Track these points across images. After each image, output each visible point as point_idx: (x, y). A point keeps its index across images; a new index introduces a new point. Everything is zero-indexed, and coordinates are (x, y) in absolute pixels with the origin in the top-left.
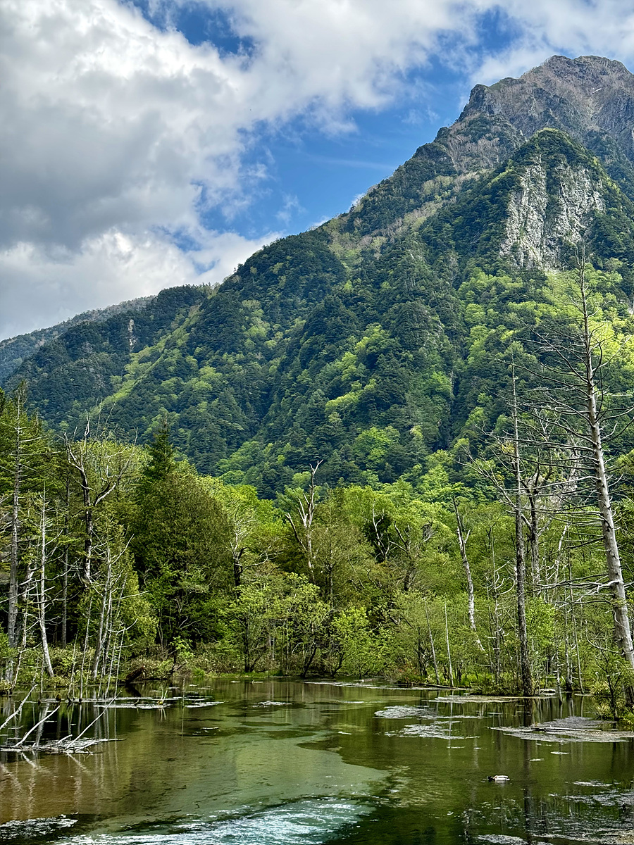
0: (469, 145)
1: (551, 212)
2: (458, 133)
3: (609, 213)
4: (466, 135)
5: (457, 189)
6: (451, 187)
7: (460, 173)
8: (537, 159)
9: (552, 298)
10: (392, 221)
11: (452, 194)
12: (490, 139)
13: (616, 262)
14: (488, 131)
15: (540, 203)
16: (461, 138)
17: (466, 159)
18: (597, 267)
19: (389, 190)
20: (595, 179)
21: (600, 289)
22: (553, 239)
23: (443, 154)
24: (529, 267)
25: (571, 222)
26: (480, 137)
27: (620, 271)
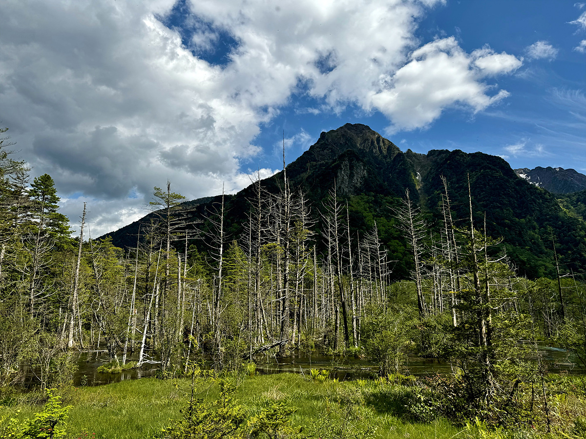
0: (321, 152)
1: (351, 176)
2: (317, 147)
3: (369, 177)
4: (320, 148)
5: (318, 166)
6: (316, 165)
7: (319, 161)
8: (346, 159)
9: (352, 205)
10: (296, 176)
11: (316, 168)
12: (328, 150)
13: (373, 194)
14: (327, 147)
15: (347, 173)
16: (318, 149)
17: (320, 157)
18: (366, 195)
19: (295, 166)
20: (364, 166)
21: (367, 202)
22: (352, 185)
23: (313, 154)
24: (344, 194)
25: (357, 180)
26: (325, 149)
27: (373, 196)
